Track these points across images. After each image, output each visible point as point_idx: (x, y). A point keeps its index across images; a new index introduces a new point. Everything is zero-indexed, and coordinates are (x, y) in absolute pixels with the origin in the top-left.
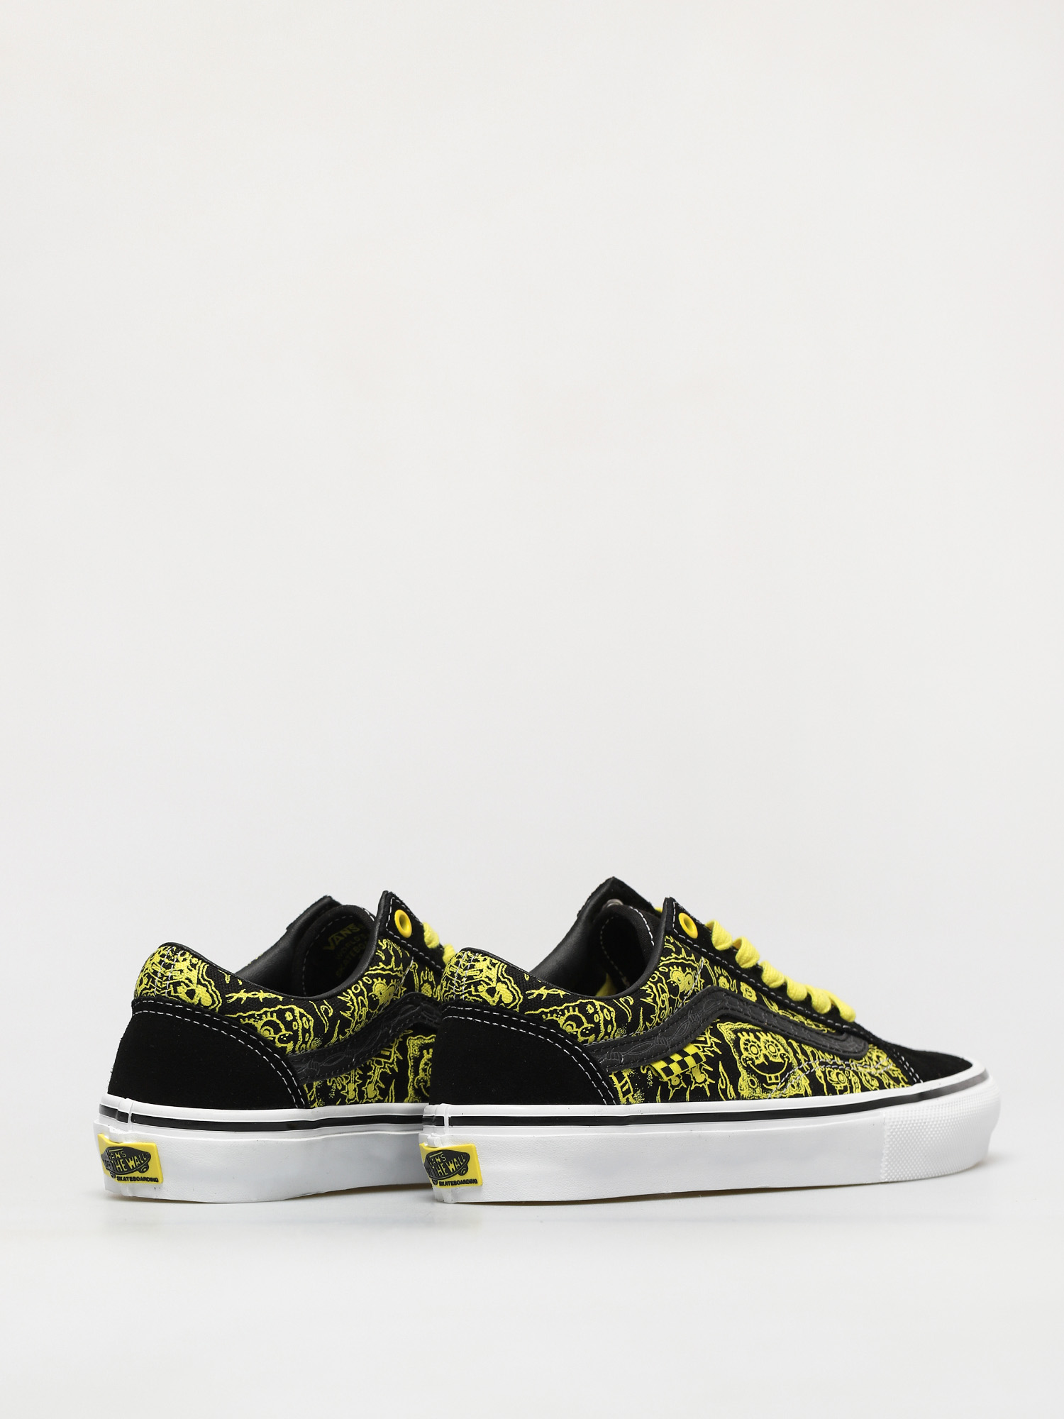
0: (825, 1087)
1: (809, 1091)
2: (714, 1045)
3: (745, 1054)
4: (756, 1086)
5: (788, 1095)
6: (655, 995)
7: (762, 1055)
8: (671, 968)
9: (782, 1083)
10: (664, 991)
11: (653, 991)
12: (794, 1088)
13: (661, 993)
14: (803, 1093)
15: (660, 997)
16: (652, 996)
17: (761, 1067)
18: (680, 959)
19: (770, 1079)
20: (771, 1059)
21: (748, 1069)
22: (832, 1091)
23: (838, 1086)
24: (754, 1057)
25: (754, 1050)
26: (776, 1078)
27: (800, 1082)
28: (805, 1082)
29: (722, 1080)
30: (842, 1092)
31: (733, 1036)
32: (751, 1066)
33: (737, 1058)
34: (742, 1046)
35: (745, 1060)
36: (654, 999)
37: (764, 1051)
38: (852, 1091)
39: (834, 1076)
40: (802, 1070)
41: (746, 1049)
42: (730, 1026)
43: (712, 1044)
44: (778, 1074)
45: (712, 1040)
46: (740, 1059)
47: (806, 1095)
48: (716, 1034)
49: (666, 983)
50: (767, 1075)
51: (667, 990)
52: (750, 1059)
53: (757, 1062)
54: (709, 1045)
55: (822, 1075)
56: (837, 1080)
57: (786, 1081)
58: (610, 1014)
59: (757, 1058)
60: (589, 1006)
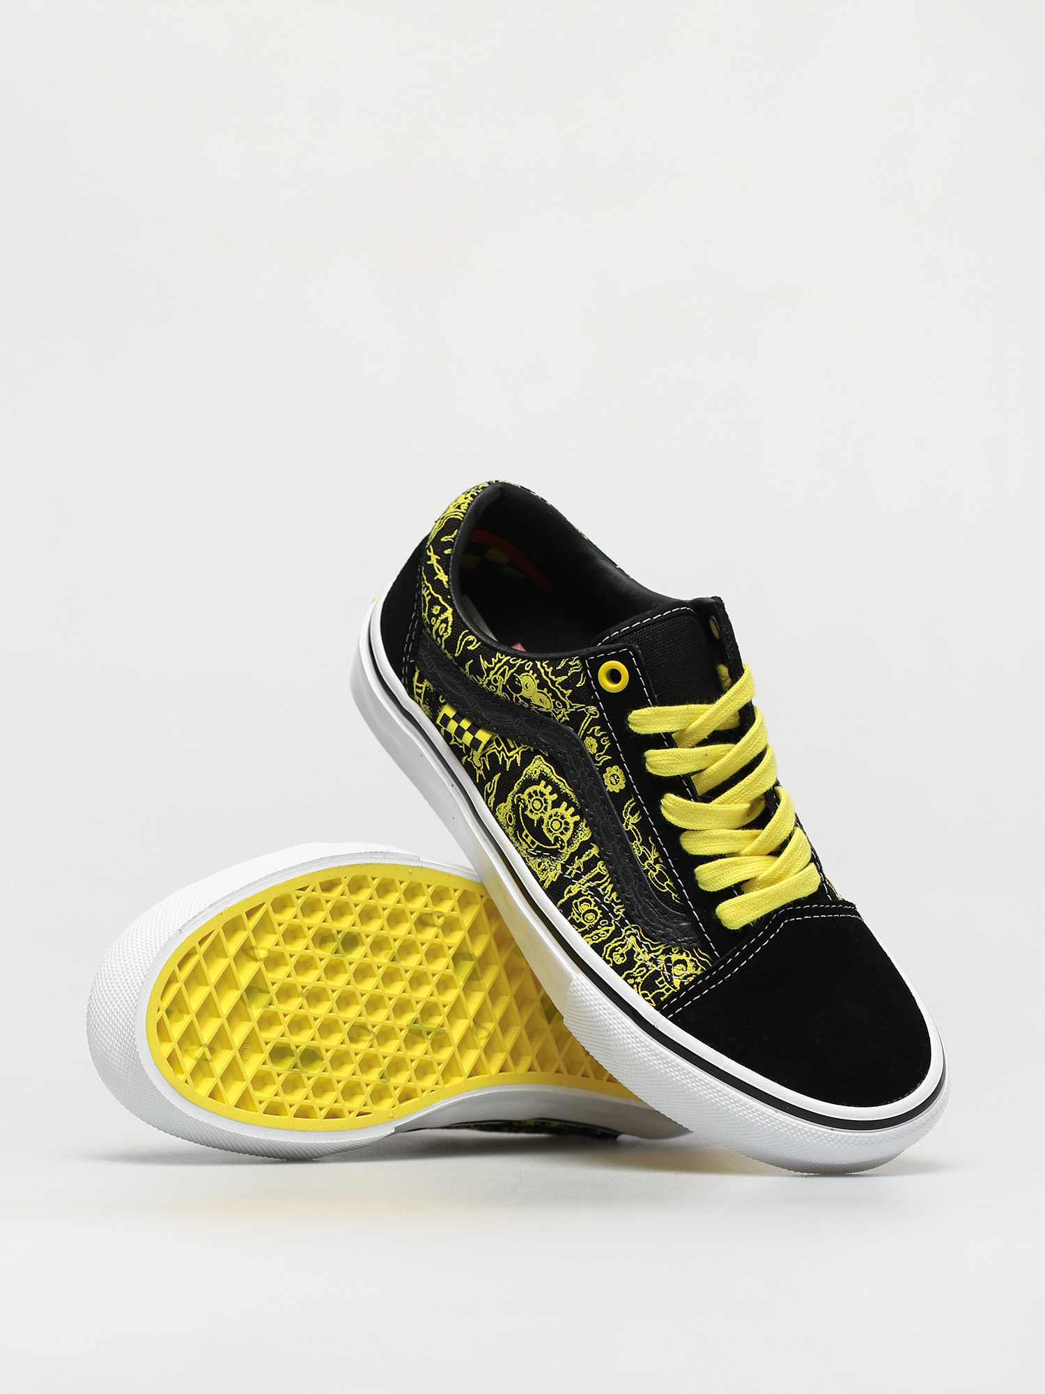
0: (563, 900)
1: (547, 884)
2: (511, 759)
3: (525, 796)
4: (511, 824)
5: (530, 864)
6: (493, 669)
7: (539, 816)
8: (531, 672)
9: (534, 851)
10: (503, 674)
11: (496, 664)
12: (539, 867)
13: (499, 673)
14: (541, 879)
15: (496, 673)
16: (490, 666)
17: (529, 821)
18: (548, 677)
19: (527, 836)
20: (544, 827)
21: (515, 808)
22: (566, 910)
23: (576, 916)
24: (530, 807)
25: (537, 805)
26: (533, 843)
27: (549, 870)
28: (552, 876)
29: (491, 786)
30: (572, 922)
31: (535, 776)
32: (520, 809)
33: (515, 789)
34: (530, 790)
35: (519, 799)
36: (489, 670)
37: (546, 817)
38: (583, 934)
39: (584, 907)
40: (564, 868)
41: (530, 796)
42: (547, 770)
43: (512, 757)
44: (537, 843)
45: (516, 755)
46: (517, 793)
47: (542, 884)
48: (527, 758)
49: (512, 674)
50: (526, 831)
51: (506, 678)
52: (524, 804)
53: (527, 813)
54: (509, 755)
55: (574, 893)
56: (583, 912)
57: (539, 856)
58: (445, 632)
59: (531, 811)
60: (439, 608)
